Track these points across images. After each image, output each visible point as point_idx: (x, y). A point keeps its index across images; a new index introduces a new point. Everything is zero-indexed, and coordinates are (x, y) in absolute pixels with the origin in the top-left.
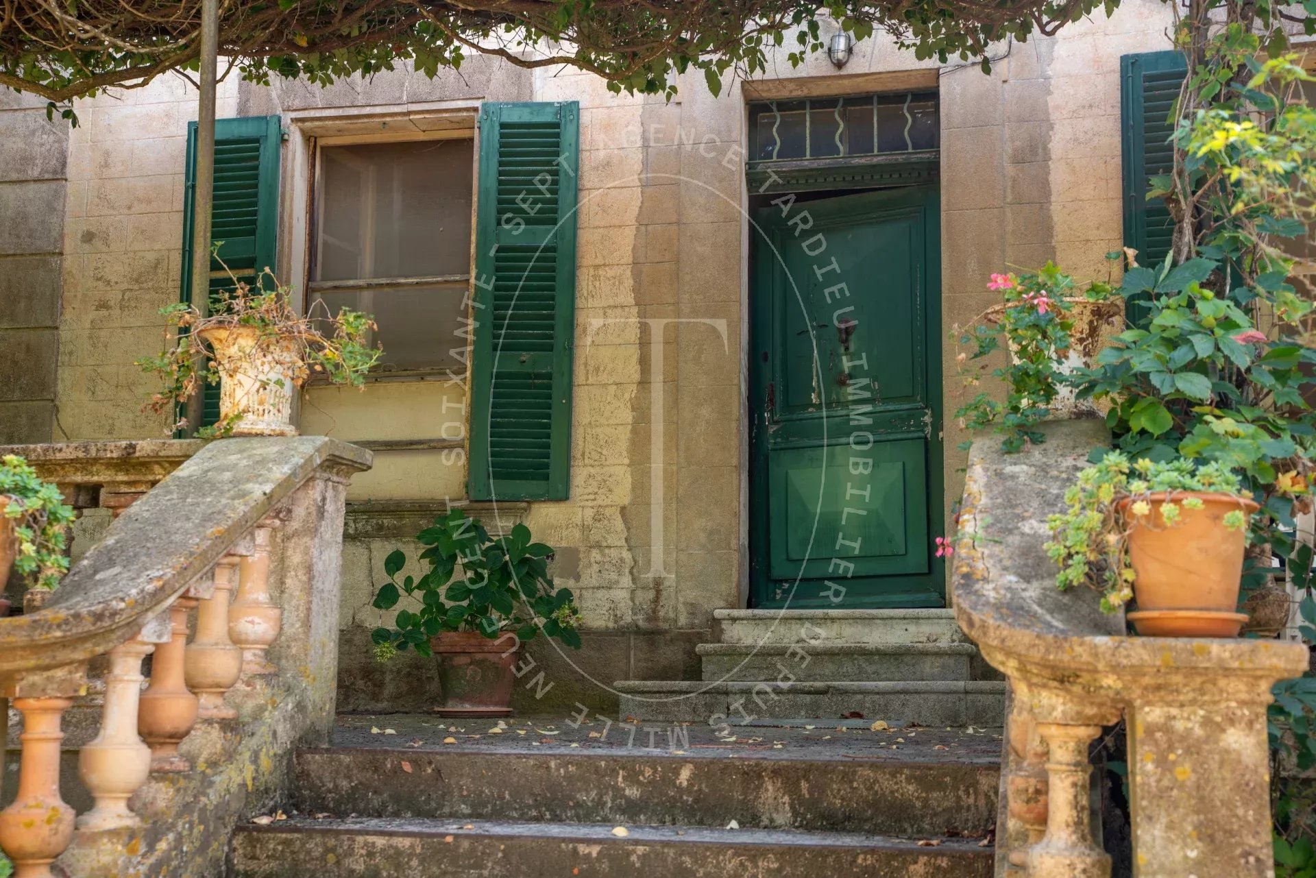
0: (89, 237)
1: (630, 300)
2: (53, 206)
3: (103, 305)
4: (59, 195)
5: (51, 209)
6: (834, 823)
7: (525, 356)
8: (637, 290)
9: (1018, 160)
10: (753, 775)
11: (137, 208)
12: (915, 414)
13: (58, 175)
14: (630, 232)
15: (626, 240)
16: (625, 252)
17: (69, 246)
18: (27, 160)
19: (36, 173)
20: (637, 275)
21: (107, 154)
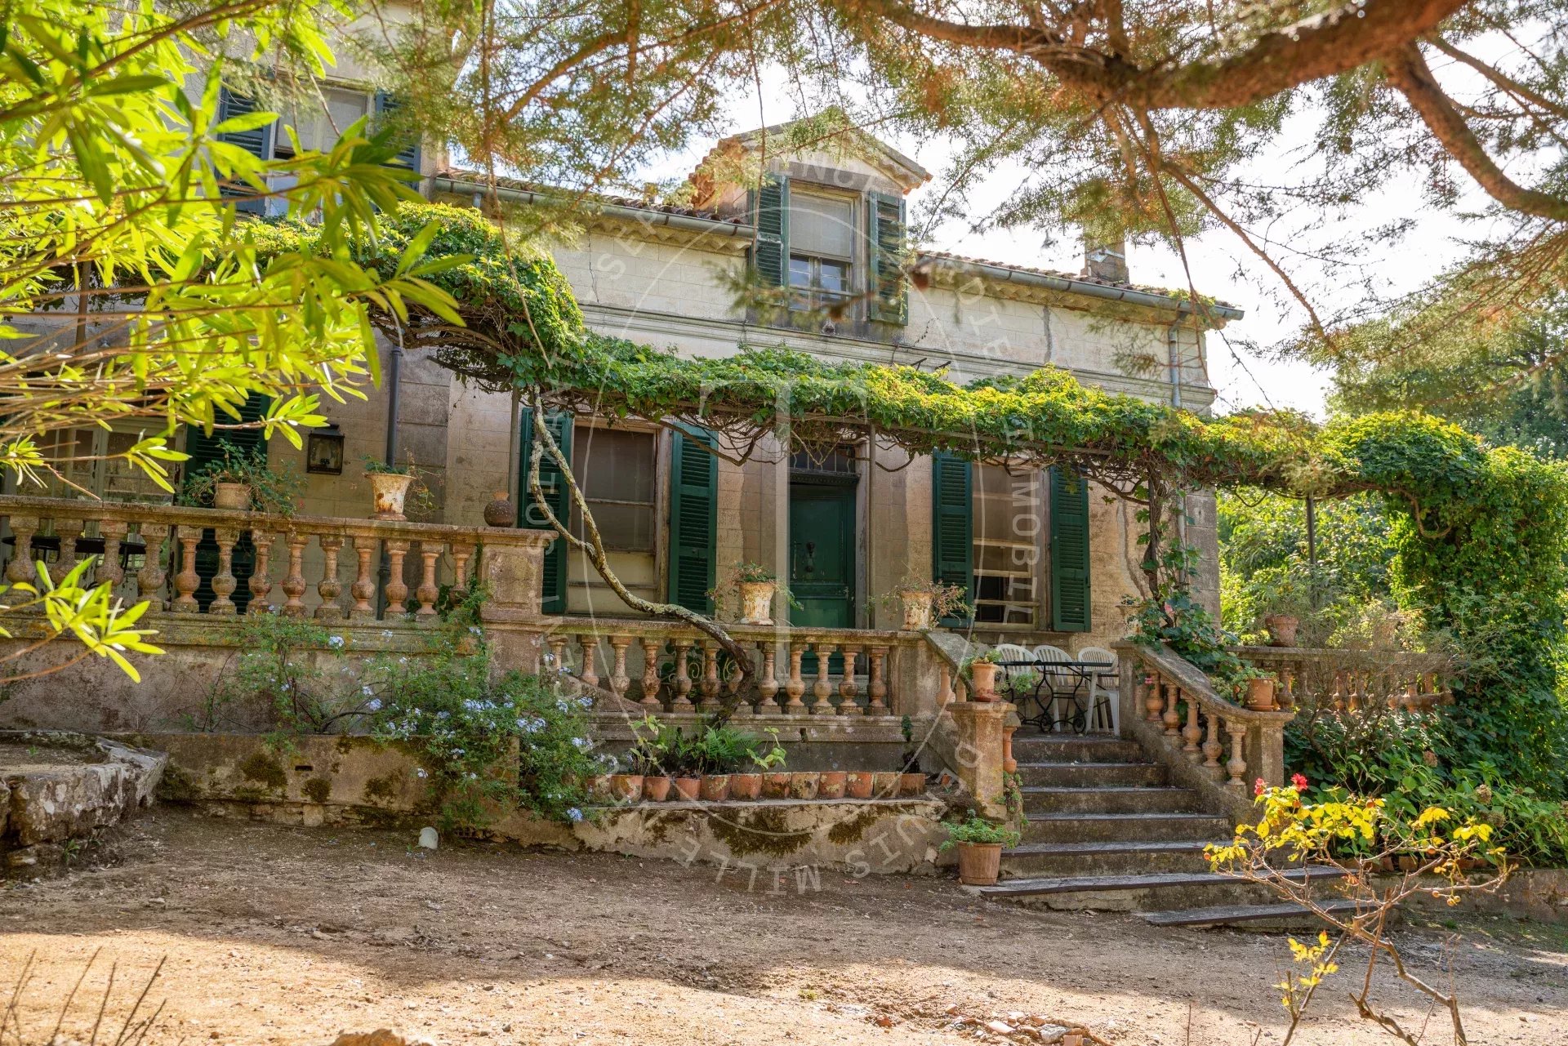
0: (460, 460)
1: (738, 526)
2: (441, 440)
3: (470, 499)
4: (444, 435)
5: (440, 442)
6: (1100, 760)
7: (695, 549)
8: (742, 522)
9: (895, 486)
10: (1080, 747)
11: (488, 448)
12: (841, 588)
13: (443, 422)
14: (739, 495)
15: (737, 498)
16: (736, 504)
17: (449, 464)
18: (425, 412)
19: (430, 420)
20: (741, 515)
21: (471, 416)
